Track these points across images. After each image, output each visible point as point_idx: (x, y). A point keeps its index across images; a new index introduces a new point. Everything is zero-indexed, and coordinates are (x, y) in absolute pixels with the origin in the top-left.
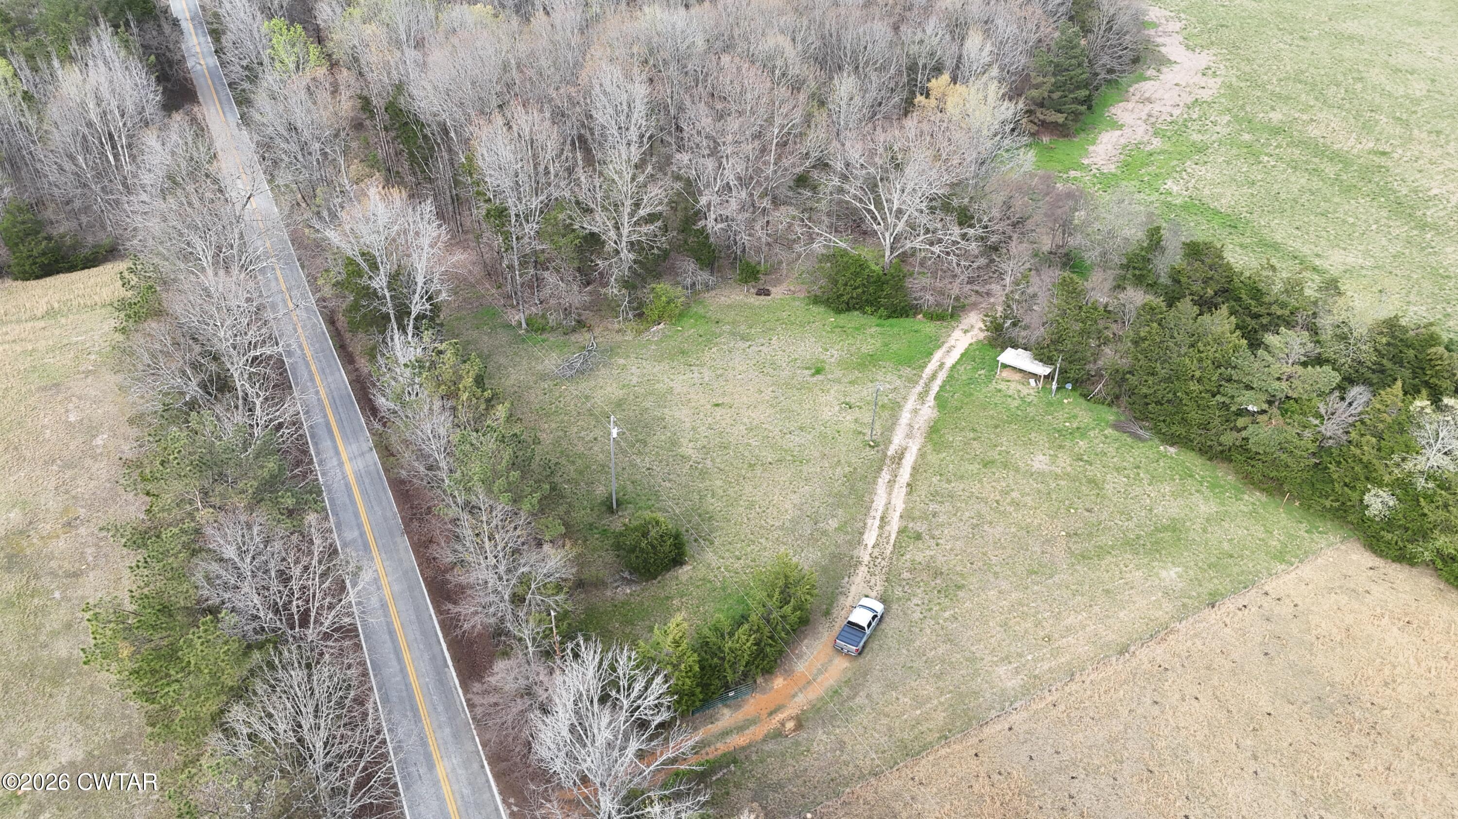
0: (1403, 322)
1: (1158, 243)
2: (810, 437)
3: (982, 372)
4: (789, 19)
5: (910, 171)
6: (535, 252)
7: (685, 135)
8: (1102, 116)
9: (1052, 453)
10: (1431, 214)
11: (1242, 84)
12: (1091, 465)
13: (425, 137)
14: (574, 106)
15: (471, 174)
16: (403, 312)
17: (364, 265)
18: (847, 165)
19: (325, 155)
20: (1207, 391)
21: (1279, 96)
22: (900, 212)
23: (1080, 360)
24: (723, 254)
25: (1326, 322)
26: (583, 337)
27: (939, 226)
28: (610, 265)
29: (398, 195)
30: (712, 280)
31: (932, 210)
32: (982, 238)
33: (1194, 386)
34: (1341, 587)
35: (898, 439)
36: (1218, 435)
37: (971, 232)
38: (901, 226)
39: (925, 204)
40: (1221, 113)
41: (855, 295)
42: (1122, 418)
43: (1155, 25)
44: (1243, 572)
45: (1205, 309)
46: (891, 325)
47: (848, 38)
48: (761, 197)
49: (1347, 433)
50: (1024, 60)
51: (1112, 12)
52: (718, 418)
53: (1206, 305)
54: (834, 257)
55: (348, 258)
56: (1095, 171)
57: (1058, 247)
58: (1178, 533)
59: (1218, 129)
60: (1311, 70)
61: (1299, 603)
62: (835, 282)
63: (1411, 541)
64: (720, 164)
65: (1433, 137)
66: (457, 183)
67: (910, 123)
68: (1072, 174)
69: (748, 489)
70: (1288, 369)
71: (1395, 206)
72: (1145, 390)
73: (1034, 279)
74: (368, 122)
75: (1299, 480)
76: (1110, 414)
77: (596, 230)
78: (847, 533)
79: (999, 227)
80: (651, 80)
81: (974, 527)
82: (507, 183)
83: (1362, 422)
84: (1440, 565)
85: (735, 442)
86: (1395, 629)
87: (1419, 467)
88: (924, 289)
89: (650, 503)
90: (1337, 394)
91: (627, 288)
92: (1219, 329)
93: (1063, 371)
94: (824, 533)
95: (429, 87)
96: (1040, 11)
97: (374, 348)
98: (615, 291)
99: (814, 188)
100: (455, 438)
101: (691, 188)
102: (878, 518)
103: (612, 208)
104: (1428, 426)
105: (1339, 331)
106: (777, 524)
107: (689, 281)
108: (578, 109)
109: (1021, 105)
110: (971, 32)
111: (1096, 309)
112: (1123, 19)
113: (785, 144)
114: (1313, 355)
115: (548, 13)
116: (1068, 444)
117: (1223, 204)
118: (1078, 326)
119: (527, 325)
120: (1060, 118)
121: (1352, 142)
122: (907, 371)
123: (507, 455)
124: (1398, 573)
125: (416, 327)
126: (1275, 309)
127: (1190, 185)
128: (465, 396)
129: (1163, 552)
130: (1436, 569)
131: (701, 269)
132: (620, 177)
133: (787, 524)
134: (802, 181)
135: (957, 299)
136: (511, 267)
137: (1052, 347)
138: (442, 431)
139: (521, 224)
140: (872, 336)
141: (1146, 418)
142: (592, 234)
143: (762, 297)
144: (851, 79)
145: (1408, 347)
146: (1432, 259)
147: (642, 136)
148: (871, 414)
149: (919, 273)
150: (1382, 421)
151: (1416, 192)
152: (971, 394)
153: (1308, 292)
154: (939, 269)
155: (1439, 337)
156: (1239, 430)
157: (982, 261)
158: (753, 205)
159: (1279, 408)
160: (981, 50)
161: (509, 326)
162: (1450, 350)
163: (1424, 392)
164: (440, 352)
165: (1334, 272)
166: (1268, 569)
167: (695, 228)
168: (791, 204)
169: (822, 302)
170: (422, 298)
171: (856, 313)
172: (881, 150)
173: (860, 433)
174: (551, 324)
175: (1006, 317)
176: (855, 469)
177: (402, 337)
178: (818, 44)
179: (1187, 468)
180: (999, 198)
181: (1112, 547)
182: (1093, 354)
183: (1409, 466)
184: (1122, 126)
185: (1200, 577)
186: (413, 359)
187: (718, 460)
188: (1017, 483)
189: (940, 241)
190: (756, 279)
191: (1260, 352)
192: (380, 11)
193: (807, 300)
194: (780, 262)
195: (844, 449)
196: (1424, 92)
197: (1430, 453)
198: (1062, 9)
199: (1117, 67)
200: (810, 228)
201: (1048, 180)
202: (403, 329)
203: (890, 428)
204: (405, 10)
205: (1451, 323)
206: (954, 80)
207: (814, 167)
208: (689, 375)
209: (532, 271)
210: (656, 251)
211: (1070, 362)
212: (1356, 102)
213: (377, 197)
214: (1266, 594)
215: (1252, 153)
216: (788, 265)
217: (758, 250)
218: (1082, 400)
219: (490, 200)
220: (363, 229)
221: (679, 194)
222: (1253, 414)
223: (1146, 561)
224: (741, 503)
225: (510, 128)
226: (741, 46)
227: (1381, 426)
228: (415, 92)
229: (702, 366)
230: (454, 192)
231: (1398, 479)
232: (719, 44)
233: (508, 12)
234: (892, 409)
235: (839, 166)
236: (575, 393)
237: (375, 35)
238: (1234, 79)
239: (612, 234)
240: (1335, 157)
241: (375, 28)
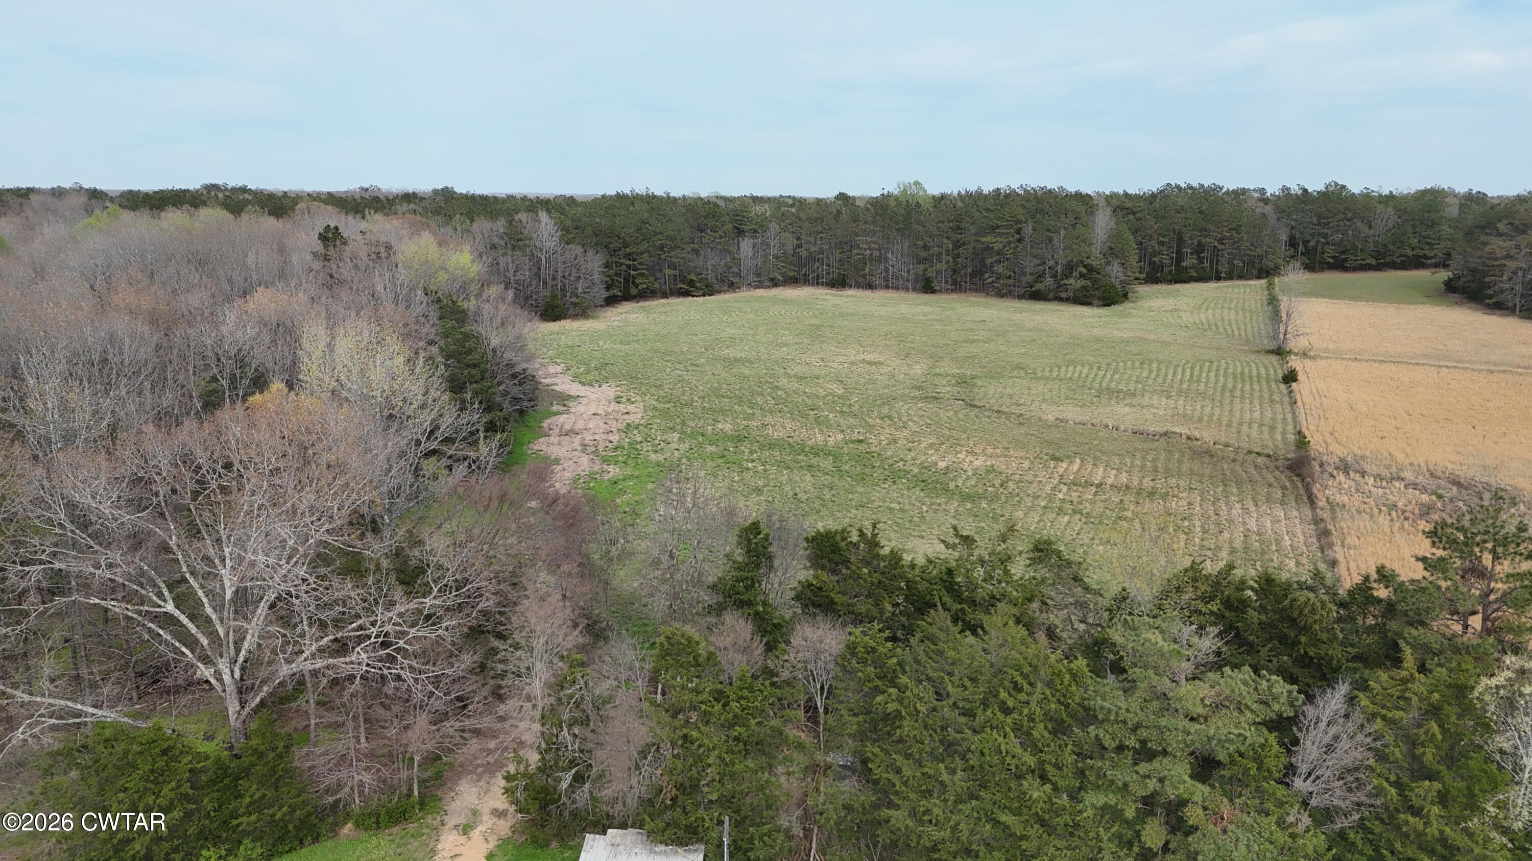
8: (524, 454)
10: (963, 484)
11: (667, 406)
21: (713, 410)
22: (244, 602)
38: (254, 630)
40: (665, 432)
54: (87, 749)
59: (674, 446)
60: (724, 386)
65: (888, 421)
71: (921, 484)
88: (343, 761)
121: (820, 437)
135: (428, 760)
137: (686, 803)
149: (324, 729)
151: (926, 468)
175: (555, 768)
184: (558, 460)
196: (843, 390)
212: (790, 405)
215: (732, 462)
238: (654, 403)
240: (818, 452)
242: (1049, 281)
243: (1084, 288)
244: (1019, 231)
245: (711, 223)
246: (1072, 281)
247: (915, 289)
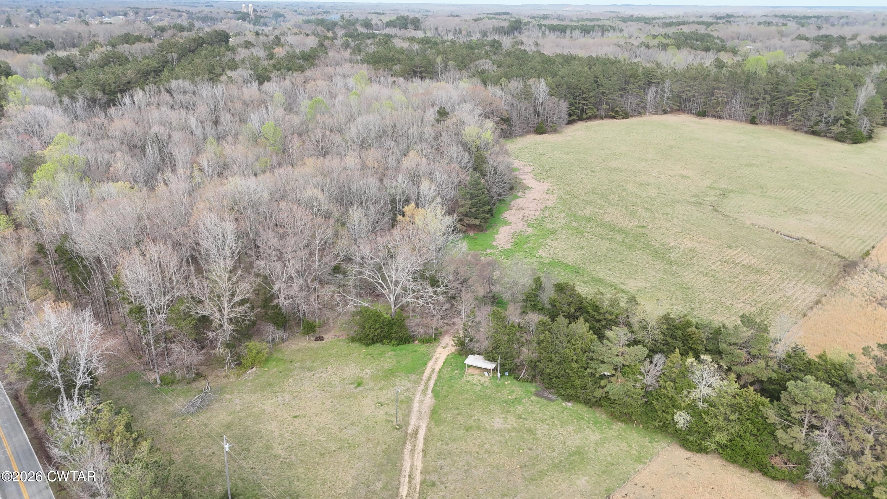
0: (672, 316)
1: (540, 286)
2: (358, 429)
3: (457, 371)
4: (319, 179)
5: (400, 259)
6: (165, 333)
7: (261, 250)
8: (499, 218)
9: (504, 416)
10: (673, 256)
11: (567, 197)
12: (527, 420)
13: (84, 266)
14: (187, 239)
15: (118, 287)
16: (70, 385)
17: (41, 358)
18: (363, 258)
19: (10, 284)
20: (582, 367)
21: (587, 202)
22: (397, 283)
23: (510, 357)
24: (291, 318)
25: (634, 320)
26: (201, 384)
27: (420, 288)
28: (217, 335)
29: (65, 307)
30: (285, 335)
31: (415, 279)
32: (445, 293)
33: (574, 365)
34: (674, 473)
35: (413, 421)
36: (592, 392)
37: (439, 289)
38: (398, 290)
39: (410, 276)
40: (560, 212)
41: (376, 334)
42: (539, 389)
43: (518, 170)
44: (621, 473)
45: (572, 320)
46: (400, 350)
47: (354, 187)
48: (313, 281)
49: (658, 381)
50: (453, 193)
51: (495, 165)
52: (297, 425)
53: (572, 318)
54: (361, 312)
55: (29, 354)
56: (500, 249)
57: (488, 293)
58: (582, 455)
59: (559, 221)
60: (600, 187)
61: (654, 487)
62: (363, 328)
63: (703, 439)
64: (285, 264)
65: (665, 216)
66: (108, 293)
67: (396, 231)
68: (489, 251)
69: (322, 471)
70: (621, 349)
71: (655, 253)
72: (548, 371)
73: (478, 313)
74: (42, 260)
75: (639, 413)
76: (532, 388)
77: (205, 313)
78: (389, 490)
79: (455, 285)
80: (237, 220)
81: (466, 471)
82: (143, 291)
83: (664, 374)
84: (721, 451)
85: (309, 440)
86: (707, 494)
87: (697, 396)
88: (416, 325)
89: (255, 492)
90: (648, 360)
91: (229, 348)
92: (581, 331)
93: (502, 365)
94: (374, 493)
95: (87, 236)
96: (457, 167)
97: (49, 413)
98: (221, 351)
99: (345, 273)
100: (111, 470)
101: (267, 280)
102: (407, 476)
103: (216, 299)
104: (697, 373)
105: (642, 325)
106: (343, 492)
107: (270, 338)
108: (190, 240)
109: (455, 217)
110: (423, 180)
111: (514, 327)
112: (501, 168)
113: (324, 249)
114: (632, 339)
115: (166, 184)
116: (512, 409)
117: (570, 260)
118: (506, 338)
119: (161, 381)
120: (477, 222)
121: (627, 222)
122: (413, 377)
123: (150, 476)
124: (700, 459)
125: (80, 395)
126: (607, 316)
127: (551, 252)
128: (117, 439)
129: (576, 468)
130: (720, 454)
131: (278, 329)
132: (221, 280)
133: (350, 491)
134: (336, 269)
135: (436, 329)
136: (148, 344)
137: (494, 352)
138: (101, 467)
139: (154, 316)
140: (390, 358)
141: (552, 387)
142: (204, 316)
143: (319, 342)
144: (359, 210)
145: (677, 329)
146: (679, 280)
147: (233, 253)
148: (395, 407)
149: (413, 316)
150: (673, 373)
151: (663, 245)
152: (453, 386)
153: (622, 304)
154: (424, 313)
155: (691, 322)
156: (603, 388)
157: (447, 306)
158: (308, 287)
159: (621, 372)
160: (430, 189)
161: (147, 384)
162: (698, 329)
163: (691, 354)
164: (98, 411)
165: (633, 292)
166: (634, 469)
167: (272, 304)
168: (331, 284)
169: (357, 341)
170: (84, 374)
171: (378, 345)
172: (381, 248)
173: (390, 421)
174: (177, 378)
175: (466, 337)
176: (389, 446)
177: (70, 404)
178: (337, 192)
179: (580, 414)
180: (452, 269)
181: (547, 470)
182: (516, 353)
183: (692, 396)
184: (510, 223)
185: (598, 481)
186: (79, 418)
187: (299, 455)
188: (487, 439)
189: (422, 297)
190: (314, 331)
191: (605, 341)
192: (50, 190)
193: (347, 341)
194: (328, 319)
195: (381, 433)
196: (656, 194)
197: (701, 387)
198: (469, 165)
199: (503, 193)
200: (344, 296)
201: (476, 257)
202: (70, 397)
203: (407, 415)
204: (68, 189)
205: (695, 313)
206: (417, 206)
207: (343, 261)
208: (275, 399)
209: (163, 345)
210: (247, 322)
211: (505, 359)
212: (624, 202)
213: (51, 310)
214: (636, 484)
215: (579, 232)
216: (333, 320)
217: (313, 313)
218: (515, 381)
219: (132, 302)
220: (40, 332)
221: (260, 285)
222: (608, 377)
223: (567, 476)
224: (318, 482)
225: (145, 255)
226: (291, 196)
227: (674, 375)
228: (77, 240)
229: (283, 392)
230: (106, 299)
231: (688, 404)
232: (277, 196)
233: (140, 185)
234: (408, 402)
235: (358, 259)
236: (197, 423)
237: (47, 205)
238: (563, 194)
239: (217, 315)
240: (620, 231)
241: (47, 201)
242: (822, 126)
243: (842, 132)
244: (811, 94)
245: (632, 80)
246: (835, 128)
247: (746, 121)
